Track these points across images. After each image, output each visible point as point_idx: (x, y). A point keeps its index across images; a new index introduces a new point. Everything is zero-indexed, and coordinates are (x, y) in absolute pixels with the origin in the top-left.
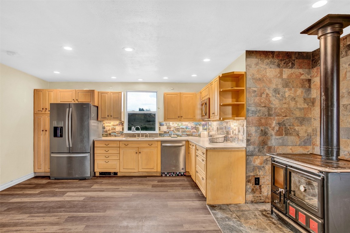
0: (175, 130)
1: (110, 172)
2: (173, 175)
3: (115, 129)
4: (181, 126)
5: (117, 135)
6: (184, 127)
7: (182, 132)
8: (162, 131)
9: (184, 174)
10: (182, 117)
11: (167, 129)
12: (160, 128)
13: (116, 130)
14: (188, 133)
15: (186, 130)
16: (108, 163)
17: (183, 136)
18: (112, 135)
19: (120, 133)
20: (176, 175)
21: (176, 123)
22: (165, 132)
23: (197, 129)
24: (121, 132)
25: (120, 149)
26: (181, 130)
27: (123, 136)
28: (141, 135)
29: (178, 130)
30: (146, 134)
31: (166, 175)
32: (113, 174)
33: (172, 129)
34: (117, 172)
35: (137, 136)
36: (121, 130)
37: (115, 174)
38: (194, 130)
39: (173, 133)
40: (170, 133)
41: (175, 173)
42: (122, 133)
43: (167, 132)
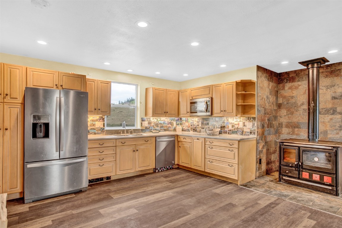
0: (155, 125)
1: (103, 178)
2: (164, 170)
3: (94, 125)
4: (160, 122)
5: (96, 132)
6: (162, 122)
7: (160, 127)
8: (144, 126)
9: (172, 167)
10: (167, 112)
11: (148, 124)
12: (142, 123)
13: (96, 127)
14: (165, 128)
15: (163, 125)
16: (103, 166)
17: (161, 131)
18: (90, 132)
19: (100, 130)
20: (167, 169)
21: (156, 118)
22: (146, 128)
23: (171, 124)
24: (101, 128)
25: (117, 148)
26: (159, 125)
27: (105, 133)
28: (125, 131)
29: (157, 125)
30: (131, 130)
31: (159, 170)
32: (106, 179)
33: (152, 125)
34: (110, 177)
35: (121, 132)
36: (102, 127)
37: (109, 178)
38: (170, 125)
39: (153, 128)
40: (150, 129)
41: (166, 168)
42: (102, 130)
43: (148, 127)
